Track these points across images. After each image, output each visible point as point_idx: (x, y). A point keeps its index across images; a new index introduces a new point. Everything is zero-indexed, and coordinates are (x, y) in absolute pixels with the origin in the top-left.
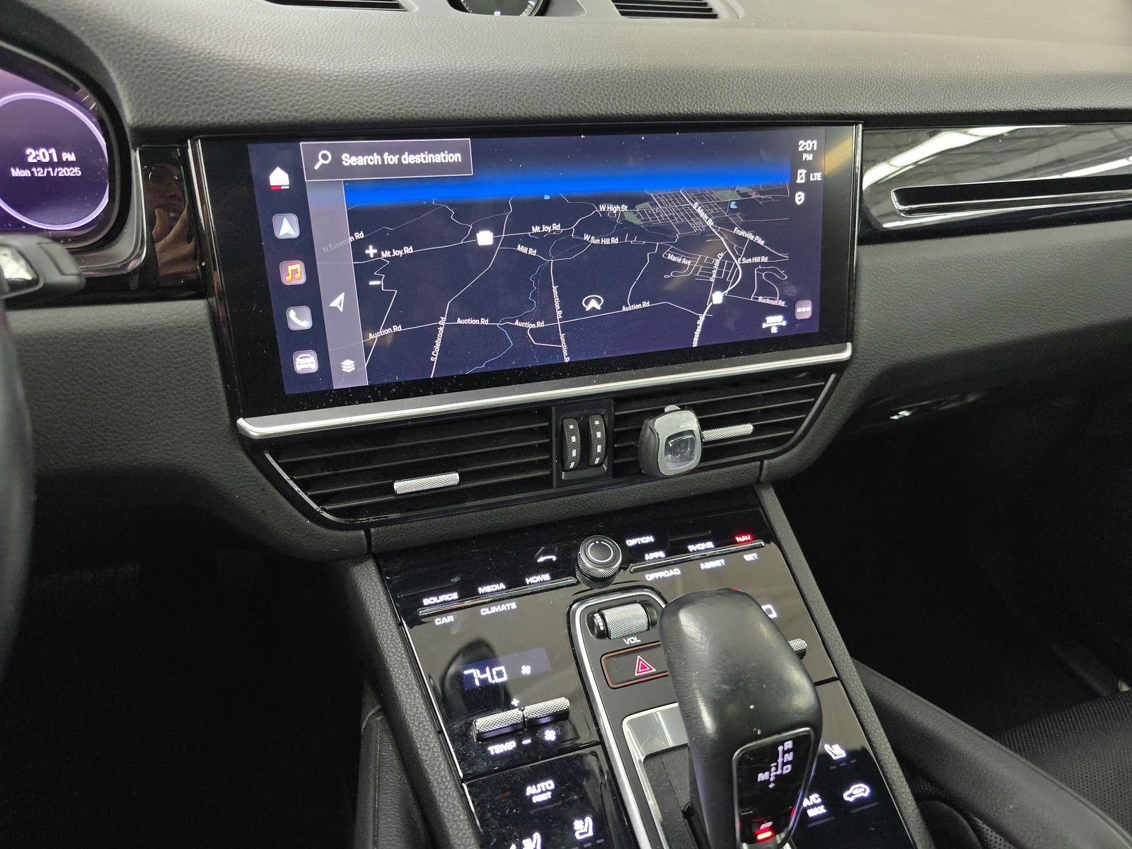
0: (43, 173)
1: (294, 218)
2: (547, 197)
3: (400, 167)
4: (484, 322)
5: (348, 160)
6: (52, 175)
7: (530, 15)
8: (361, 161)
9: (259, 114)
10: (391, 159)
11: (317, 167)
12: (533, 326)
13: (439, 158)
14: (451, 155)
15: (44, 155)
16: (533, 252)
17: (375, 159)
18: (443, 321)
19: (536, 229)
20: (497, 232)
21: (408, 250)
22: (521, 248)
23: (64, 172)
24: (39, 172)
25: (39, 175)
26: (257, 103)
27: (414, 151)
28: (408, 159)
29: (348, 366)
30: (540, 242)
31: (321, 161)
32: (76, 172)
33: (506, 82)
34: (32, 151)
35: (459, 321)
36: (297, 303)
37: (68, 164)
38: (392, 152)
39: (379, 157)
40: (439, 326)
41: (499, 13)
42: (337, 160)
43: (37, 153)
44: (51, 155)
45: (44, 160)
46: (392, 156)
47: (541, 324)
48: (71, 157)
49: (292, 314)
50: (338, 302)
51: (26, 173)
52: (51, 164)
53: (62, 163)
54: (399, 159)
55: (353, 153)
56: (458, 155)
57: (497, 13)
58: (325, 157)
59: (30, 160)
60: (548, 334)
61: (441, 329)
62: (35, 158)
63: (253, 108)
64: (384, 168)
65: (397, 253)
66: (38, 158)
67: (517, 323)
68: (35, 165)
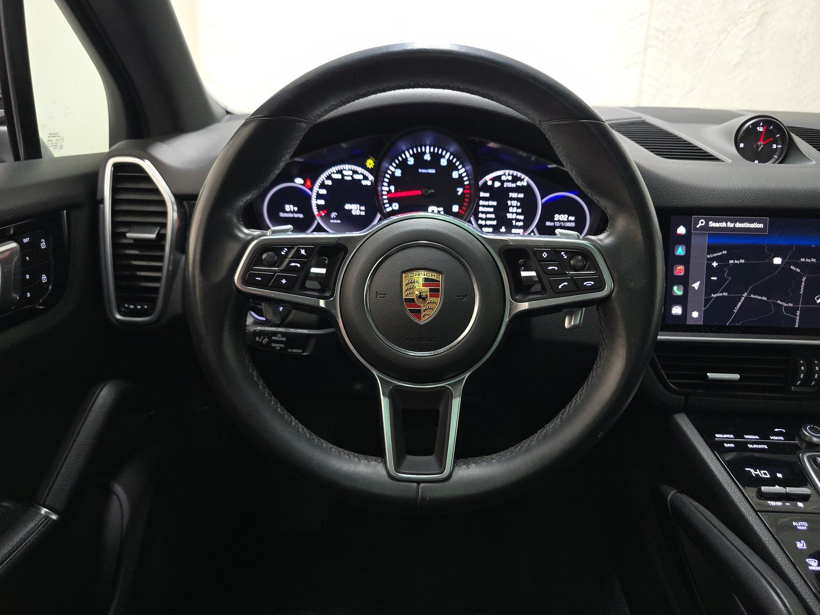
0: (559, 225)
1: (684, 247)
2: (813, 246)
3: (734, 229)
4: (764, 298)
5: (712, 224)
6: (562, 225)
7: (774, 163)
8: (717, 225)
9: (685, 204)
10: (730, 225)
11: (698, 226)
12: (786, 305)
13: (752, 226)
14: (758, 224)
15: (561, 217)
16: (798, 270)
17: (723, 225)
18: (745, 294)
19: (802, 260)
20: (783, 258)
21: (742, 261)
22: (792, 267)
23: (568, 225)
25: (557, 225)
26: (686, 199)
27: (741, 222)
28: (738, 225)
29: (695, 314)
30: (802, 266)
31: (700, 224)
32: (572, 225)
33: (794, 194)
34: (557, 215)
35: (752, 296)
36: (677, 284)
37: (571, 221)
38: (732, 222)
39: (725, 224)
40: (743, 296)
41: (757, 161)
42: (707, 224)
43: (559, 216)
45: (561, 219)
46: (731, 224)
47: (791, 305)
48: (572, 218)
49: (675, 288)
50: (696, 285)
51: (552, 224)
52: (564, 221)
53: (568, 221)
54: (734, 225)
55: (715, 221)
56: (762, 225)
57: (756, 162)
58: (702, 222)
59: (556, 219)
60: (793, 311)
61: (743, 298)
62: (558, 218)
63: (684, 202)
64: (727, 229)
65: (736, 262)
67: (779, 302)
68: (557, 221)
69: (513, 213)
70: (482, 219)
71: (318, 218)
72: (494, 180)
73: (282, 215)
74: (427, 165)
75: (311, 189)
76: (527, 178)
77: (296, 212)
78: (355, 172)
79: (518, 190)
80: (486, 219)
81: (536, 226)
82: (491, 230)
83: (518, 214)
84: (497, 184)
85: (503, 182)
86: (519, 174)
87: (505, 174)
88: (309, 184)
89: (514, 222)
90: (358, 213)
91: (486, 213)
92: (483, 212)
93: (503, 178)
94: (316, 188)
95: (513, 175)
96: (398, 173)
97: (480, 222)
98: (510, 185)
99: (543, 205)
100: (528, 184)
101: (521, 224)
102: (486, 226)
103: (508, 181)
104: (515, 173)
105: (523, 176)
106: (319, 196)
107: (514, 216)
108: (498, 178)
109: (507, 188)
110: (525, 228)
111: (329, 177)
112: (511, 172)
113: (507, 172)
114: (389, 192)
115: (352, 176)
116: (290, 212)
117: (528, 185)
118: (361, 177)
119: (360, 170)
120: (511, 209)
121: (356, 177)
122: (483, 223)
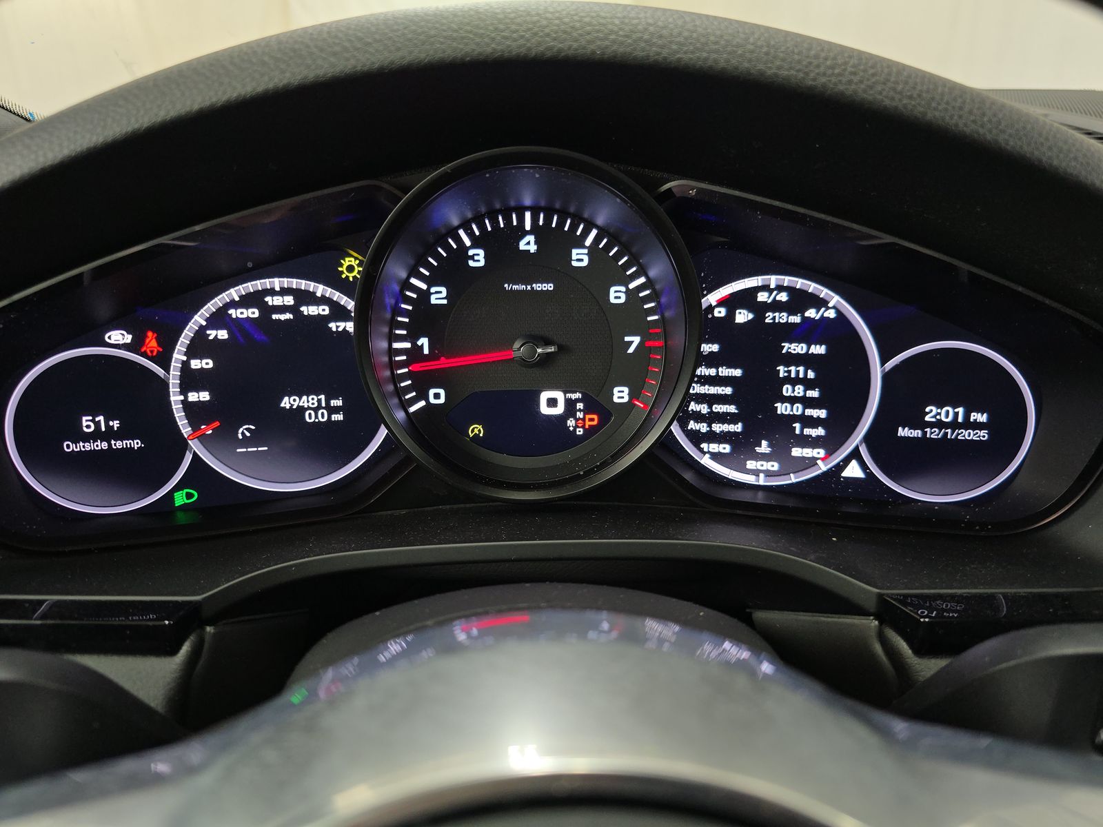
0: (938, 435)
6: (949, 437)
15: (946, 414)
23: (967, 435)
24: (933, 434)
25: (932, 436)
32: (983, 435)
34: (934, 408)
37: (977, 426)
43: (939, 411)
44: (956, 414)
45: (944, 419)
48: (982, 418)
51: (917, 433)
52: (954, 425)
53: (968, 424)
59: (928, 418)
62: (934, 417)
66: (938, 417)
68: (931, 425)
69: (792, 400)
70: (698, 417)
71: (195, 445)
72: (731, 302)
73: (70, 447)
74: (529, 267)
75: (165, 363)
76: (835, 299)
77: (119, 435)
78: (305, 297)
79: (807, 332)
80: (712, 418)
81: (867, 439)
82: (725, 448)
83: (808, 402)
84: (742, 316)
85: (760, 310)
86: (812, 287)
87: (765, 288)
88: (152, 343)
89: (797, 426)
90: (323, 416)
91: (711, 400)
92: (700, 398)
93: (762, 297)
94: (178, 356)
95: (790, 290)
96: (439, 296)
97: (692, 425)
98: (782, 317)
99: (886, 377)
100: (839, 313)
101: (820, 431)
102: (712, 437)
103: (776, 306)
104: (800, 283)
105: (824, 292)
106: (190, 380)
107: (798, 409)
108: (745, 299)
109: (775, 325)
110: (831, 443)
111: (218, 320)
112: (787, 280)
113: (773, 280)
114: (415, 352)
115: (294, 309)
116: (97, 435)
117: (841, 316)
118: (324, 310)
119: (320, 290)
120: (787, 390)
121: (310, 310)
122: (703, 428)
